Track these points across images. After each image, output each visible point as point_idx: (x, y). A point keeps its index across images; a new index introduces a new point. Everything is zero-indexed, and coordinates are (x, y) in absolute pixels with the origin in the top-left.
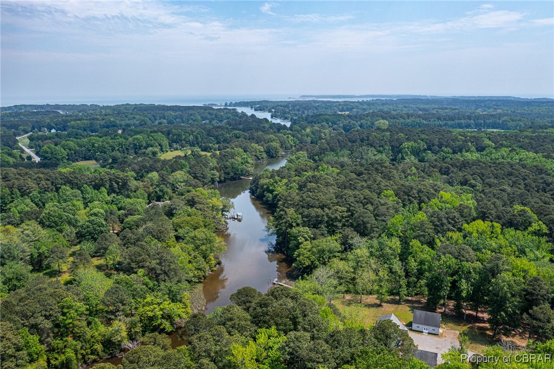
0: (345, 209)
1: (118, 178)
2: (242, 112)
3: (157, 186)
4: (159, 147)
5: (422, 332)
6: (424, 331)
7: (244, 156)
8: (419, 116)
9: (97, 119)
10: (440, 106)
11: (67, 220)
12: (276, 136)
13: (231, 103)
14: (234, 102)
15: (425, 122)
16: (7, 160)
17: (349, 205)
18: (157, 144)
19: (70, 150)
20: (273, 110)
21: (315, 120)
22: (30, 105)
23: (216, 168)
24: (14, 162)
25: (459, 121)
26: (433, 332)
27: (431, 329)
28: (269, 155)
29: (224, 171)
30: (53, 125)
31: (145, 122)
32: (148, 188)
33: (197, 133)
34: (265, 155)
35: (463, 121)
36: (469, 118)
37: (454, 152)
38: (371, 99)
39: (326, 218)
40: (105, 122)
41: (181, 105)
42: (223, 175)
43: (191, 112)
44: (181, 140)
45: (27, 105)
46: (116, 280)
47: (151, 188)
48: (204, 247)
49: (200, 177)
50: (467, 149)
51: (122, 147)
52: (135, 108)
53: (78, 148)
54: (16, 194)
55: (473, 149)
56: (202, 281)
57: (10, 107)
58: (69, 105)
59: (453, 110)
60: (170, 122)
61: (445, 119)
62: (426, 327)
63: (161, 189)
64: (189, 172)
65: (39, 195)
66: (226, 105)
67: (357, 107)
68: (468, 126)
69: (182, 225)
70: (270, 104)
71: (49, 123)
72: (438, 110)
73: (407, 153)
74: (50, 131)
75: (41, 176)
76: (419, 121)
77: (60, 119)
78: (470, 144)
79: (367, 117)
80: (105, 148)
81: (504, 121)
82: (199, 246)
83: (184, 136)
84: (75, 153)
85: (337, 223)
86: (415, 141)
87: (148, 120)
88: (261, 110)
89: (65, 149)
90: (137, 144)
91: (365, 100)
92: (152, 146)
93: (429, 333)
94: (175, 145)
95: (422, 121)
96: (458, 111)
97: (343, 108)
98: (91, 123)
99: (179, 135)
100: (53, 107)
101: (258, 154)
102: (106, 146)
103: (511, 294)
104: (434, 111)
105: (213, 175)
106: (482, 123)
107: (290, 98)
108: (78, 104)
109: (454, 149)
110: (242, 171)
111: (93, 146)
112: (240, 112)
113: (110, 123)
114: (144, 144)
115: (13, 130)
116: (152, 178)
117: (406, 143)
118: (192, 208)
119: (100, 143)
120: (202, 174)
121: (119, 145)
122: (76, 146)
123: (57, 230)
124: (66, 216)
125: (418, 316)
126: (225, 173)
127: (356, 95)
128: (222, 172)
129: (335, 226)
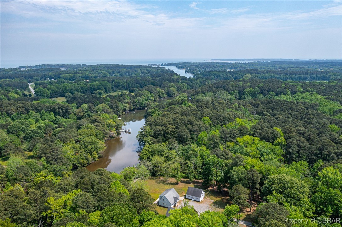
0: (174, 127)
1: (63, 107)
2: (169, 69)
3: (86, 112)
4: (104, 90)
5: (191, 200)
6: (192, 199)
7: (148, 96)
8: (274, 72)
9: (78, 73)
10: (296, 66)
11: (22, 130)
12: (175, 84)
13: (165, 63)
14: (167, 63)
15: (277, 76)
16: (14, 96)
17: (178, 125)
18: (103, 88)
19: (52, 91)
20: (188, 68)
21: (208, 74)
22: (48, 65)
23: (128, 103)
24: (18, 97)
25: (300, 76)
26: (197, 200)
27: (196, 198)
28: (168, 95)
29: (133, 104)
30: (53, 76)
31: (106, 75)
32: (81, 113)
33: (129, 82)
34: (165, 95)
35: (302, 76)
36: (307, 73)
37: (277, 95)
38: (254, 61)
39: (163, 132)
40: (83, 75)
41: (133, 65)
42: (132, 107)
43: (136, 69)
44: (119, 86)
45: (46, 65)
46: (26, 162)
47: (82, 113)
48: (90, 147)
49: (115, 107)
50: (285, 93)
51: (83, 89)
52: (105, 67)
53: (57, 90)
54: (4, 115)
55: (289, 93)
56: (86, 166)
57: (37, 66)
58: (70, 65)
59: (301, 68)
60: (121, 75)
61: (290, 74)
62: (194, 197)
63: (88, 114)
64: (109, 105)
65: (17, 116)
66: (162, 65)
67: (241, 66)
68: (306, 79)
69: (81, 134)
70: (189, 64)
71: (51, 75)
72: (291, 68)
73: (247, 95)
74: (51, 80)
75: (20, 105)
76: (273, 75)
77: (57, 73)
78: (287, 90)
79: (240, 72)
80: (72, 90)
81: (329, 75)
82: (87, 146)
83: (121, 84)
84: (55, 93)
85: (169, 135)
86: (254, 88)
87: (108, 74)
88: (181, 68)
89: (49, 90)
90: (92, 88)
91: (250, 62)
92: (100, 89)
93: (195, 201)
94: (115, 89)
95: (275, 75)
96: (304, 69)
97: (232, 67)
98: (74, 75)
99: (119, 83)
100: (60, 66)
101: (161, 94)
102: (74, 88)
103: (239, 179)
104: (288, 69)
105: (125, 106)
106: (315, 77)
107: (204, 61)
108: (75, 64)
109: (277, 93)
110: (144, 105)
111: (66, 89)
112: (167, 69)
113: (86, 75)
114: (96, 88)
115: (29, 79)
116: (83, 108)
117: (247, 89)
118: (91, 124)
119: (70, 87)
120: (116, 105)
121: (81, 88)
122: (56, 89)
123: (17, 135)
124: (22, 127)
125: (190, 190)
126: (134, 105)
127: (247, 59)
128: (132, 104)
129: (167, 137)
